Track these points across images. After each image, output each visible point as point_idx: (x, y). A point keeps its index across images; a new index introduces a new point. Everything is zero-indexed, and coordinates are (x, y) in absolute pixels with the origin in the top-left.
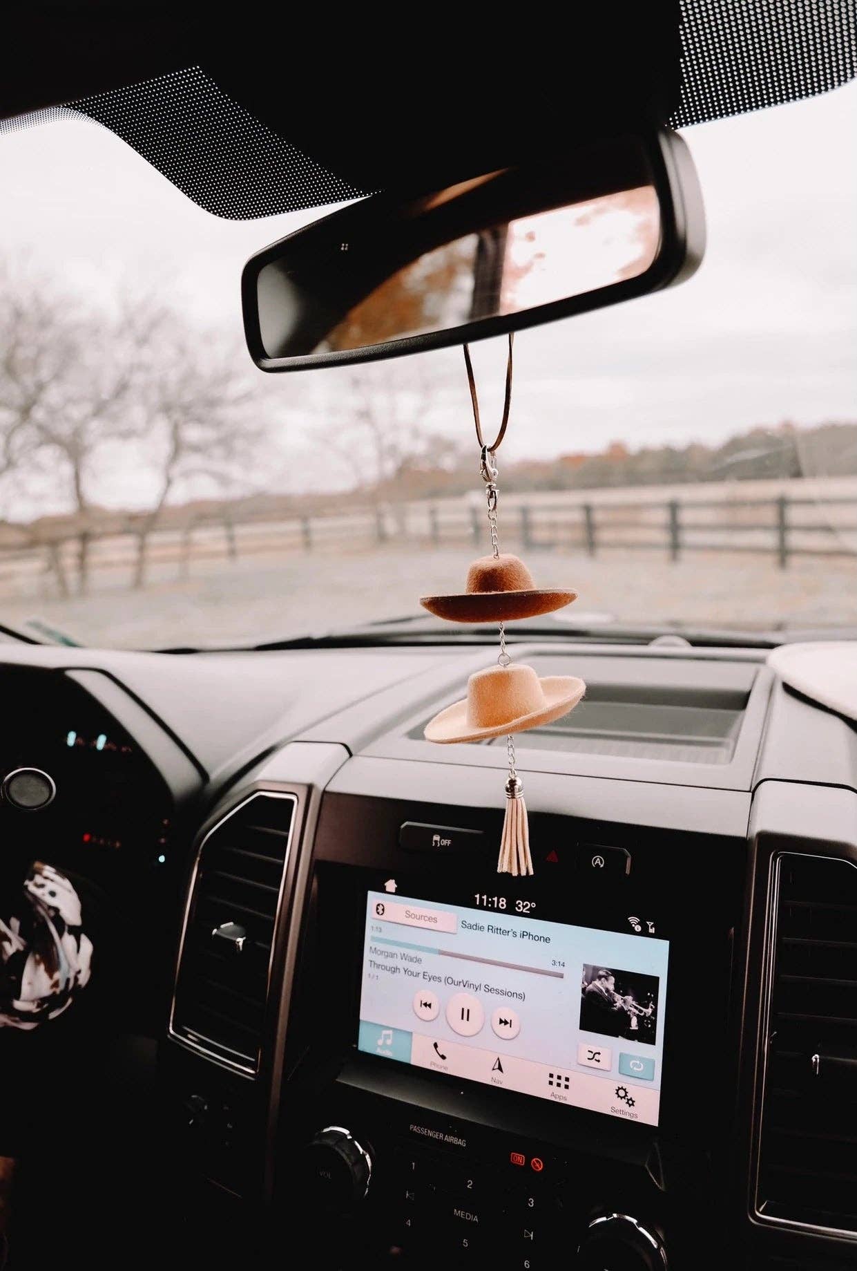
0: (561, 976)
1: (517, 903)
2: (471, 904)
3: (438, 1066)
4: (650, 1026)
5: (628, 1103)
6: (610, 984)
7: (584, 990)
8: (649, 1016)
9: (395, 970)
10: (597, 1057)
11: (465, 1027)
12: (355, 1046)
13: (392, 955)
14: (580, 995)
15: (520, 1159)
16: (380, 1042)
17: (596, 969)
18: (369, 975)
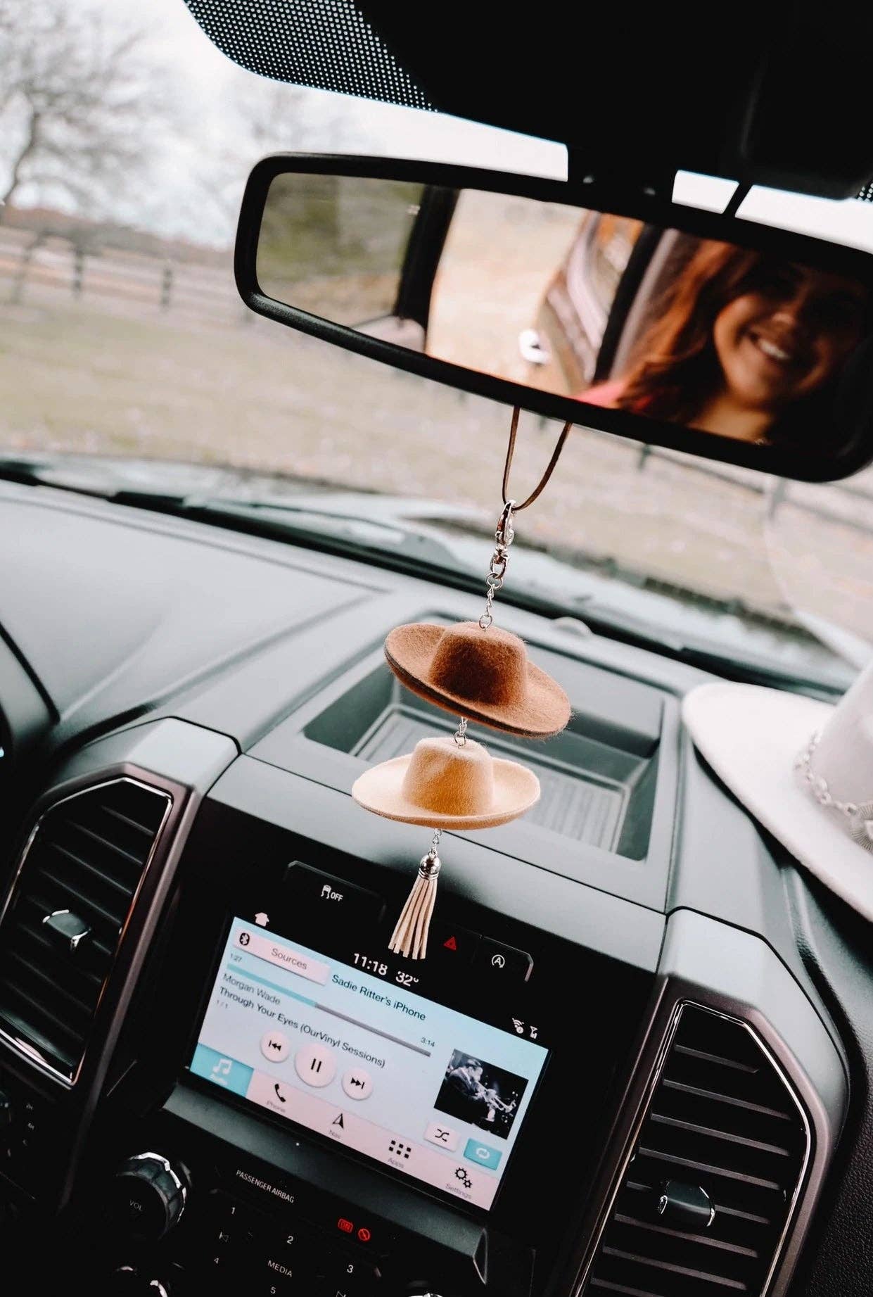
0: (428, 1054)
1: (399, 973)
2: (349, 961)
3: (274, 1107)
4: (506, 1121)
5: (465, 1184)
6: (477, 1074)
7: (447, 1074)
8: (508, 1113)
9: (248, 1004)
10: (445, 1137)
11: (312, 1076)
12: (187, 1068)
13: (248, 989)
14: (442, 1077)
15: (347, 1225)
16: (216, 1069)
17: (466, 1057)
18: (218, 1001)
